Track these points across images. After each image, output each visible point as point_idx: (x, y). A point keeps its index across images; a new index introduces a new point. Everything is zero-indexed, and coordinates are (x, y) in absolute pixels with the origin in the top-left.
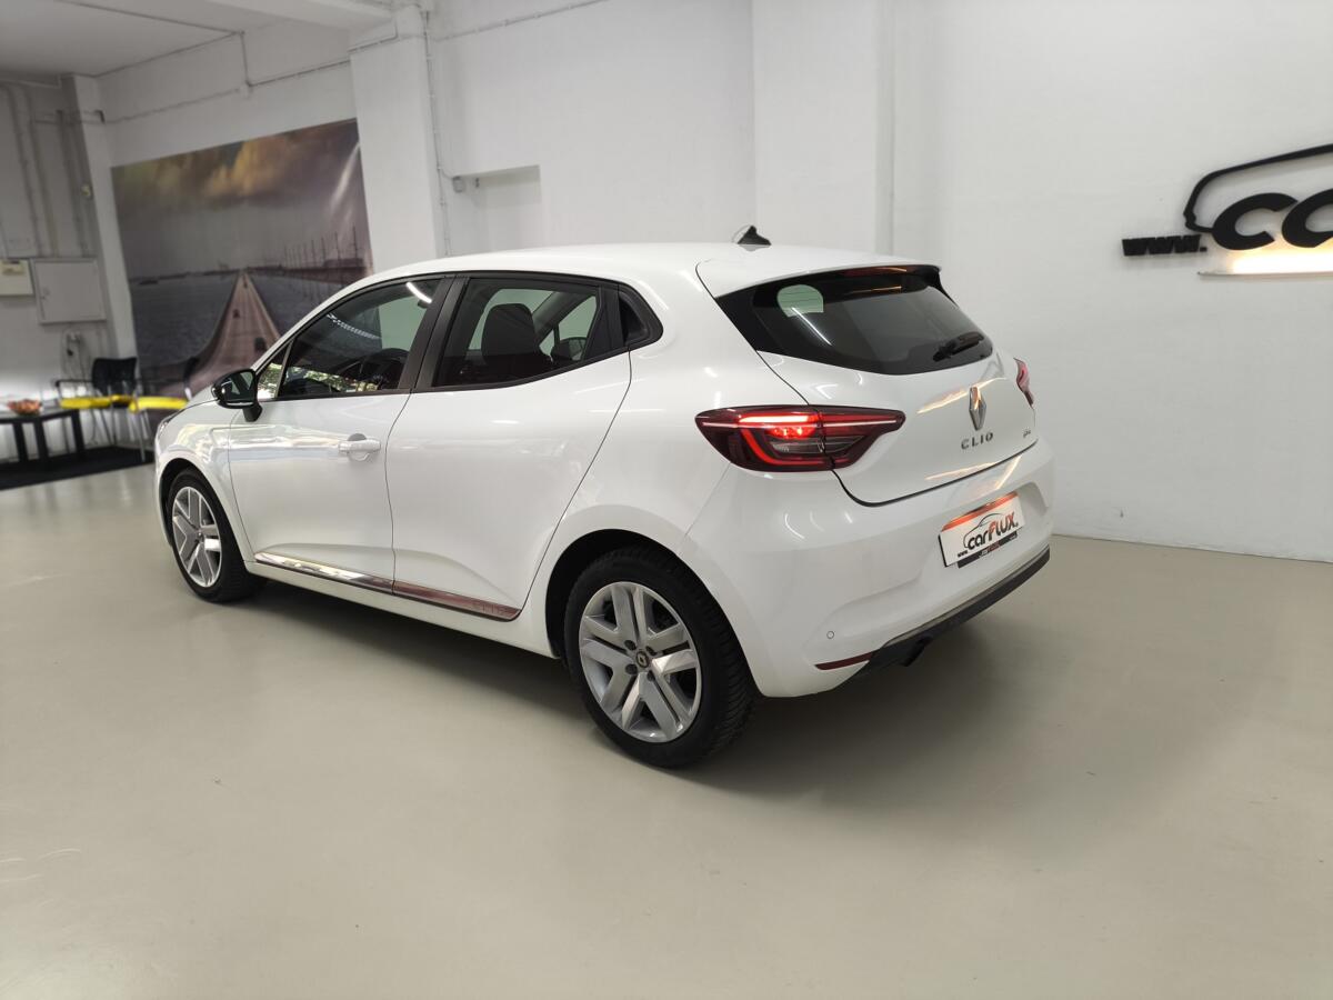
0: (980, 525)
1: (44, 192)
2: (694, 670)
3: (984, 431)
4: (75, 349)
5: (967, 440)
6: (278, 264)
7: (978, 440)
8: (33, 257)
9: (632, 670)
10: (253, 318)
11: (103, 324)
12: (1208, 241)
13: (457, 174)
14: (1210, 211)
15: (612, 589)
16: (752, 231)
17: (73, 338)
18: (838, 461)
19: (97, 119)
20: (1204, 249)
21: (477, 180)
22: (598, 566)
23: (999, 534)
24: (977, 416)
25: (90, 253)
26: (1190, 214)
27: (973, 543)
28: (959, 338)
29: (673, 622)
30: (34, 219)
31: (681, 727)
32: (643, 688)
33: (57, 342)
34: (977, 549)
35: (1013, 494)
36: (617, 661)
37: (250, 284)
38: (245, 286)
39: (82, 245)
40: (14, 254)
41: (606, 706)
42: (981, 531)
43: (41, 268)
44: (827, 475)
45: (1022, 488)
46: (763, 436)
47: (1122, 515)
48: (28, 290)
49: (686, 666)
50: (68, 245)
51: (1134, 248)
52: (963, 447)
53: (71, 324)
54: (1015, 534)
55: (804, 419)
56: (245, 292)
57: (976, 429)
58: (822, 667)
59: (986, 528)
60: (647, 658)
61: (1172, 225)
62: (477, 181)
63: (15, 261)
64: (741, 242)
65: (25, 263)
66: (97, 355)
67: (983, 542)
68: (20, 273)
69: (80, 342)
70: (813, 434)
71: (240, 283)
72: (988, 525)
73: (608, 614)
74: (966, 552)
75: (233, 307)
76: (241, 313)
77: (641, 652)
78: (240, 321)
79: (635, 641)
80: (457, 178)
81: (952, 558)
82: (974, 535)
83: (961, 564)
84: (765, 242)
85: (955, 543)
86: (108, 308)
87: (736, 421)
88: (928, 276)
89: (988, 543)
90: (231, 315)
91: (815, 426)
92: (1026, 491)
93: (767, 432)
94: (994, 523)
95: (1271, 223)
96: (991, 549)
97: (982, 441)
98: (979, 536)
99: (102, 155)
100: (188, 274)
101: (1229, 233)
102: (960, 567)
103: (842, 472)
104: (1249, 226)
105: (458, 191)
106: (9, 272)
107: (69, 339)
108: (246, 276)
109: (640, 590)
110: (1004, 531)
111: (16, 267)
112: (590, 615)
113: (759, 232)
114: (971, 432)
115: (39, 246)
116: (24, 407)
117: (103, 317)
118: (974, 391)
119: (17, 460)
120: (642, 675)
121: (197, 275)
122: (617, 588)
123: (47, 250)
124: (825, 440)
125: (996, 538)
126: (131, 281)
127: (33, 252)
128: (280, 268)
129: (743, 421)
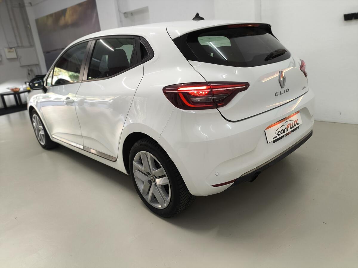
0: (283, 126)
1: (17, 27)
2: (168, 185)
3: (285, 88)
4: (30, 73)
5: (278, 93)
7: (282, 92)
8: (16, 47)
9: (150, 182)
11: (37, 65)
13: (125, 11)
15: (140, 153)
16: (197, 15)
17: (30, 70)
18: (219, 105)
19: (30, 5)
22: (136, 145)
23: (291, 128)
24: (282, 82)
25: (32, 45)
27: (279, 133)
28: (275, 51)
29: (160, 167)
30: (15, 36)
31: (166, 205)
32: (154, 189)
33: (25, 71)
34: (281, 135)
35: (298, 112)
36: (145, 178)
39: (30, 43)
40: (11, 46)
41: (143, 194)
42: (283, 128)
43: (19, 50)
44: (215, 110)
45: (302, 109)
46: (187, 95)
47: (341, 114)
48: (15, 57)
49: (165, 183)
50: (26, 43)
51: (348, 17)
52: (276, 95)
53: (28, 66)
54: (298, 127)
55: (205, 87)
57: (282, 88)
58: (214, 186)
59: (286, 126)
60: (154, 178)
62: (132, 14)
63: (11, 48)
64: (194, 19)
65: (14, 49)
66: (37, 74)
67: (284, 132)
68: (13, 52)
69: (31, 71)
70: (208, 94)
72: (287, 125)
73: (140, 162)
74: (277, 137)
77: (152, 176)
79: (150, 173)
80: (125, 13)
81: (270, 139)
82: (280, 130)
83: (274, 142)
84: (202, 19)
85: (272, 133)
86: (38, 60)
87: (177, 90)
88: (266, 29)
89: (286, 132)
91: (209, 90)
92: (303, 111)
93: (188, 93)
94: (289, 124)
96: (287, 134)
97: (284, 93)
98: (283, 130)
99: (32, 16)
102: (274, 143)
103: (221, 109)
105: (126, 17)
106: (9, 52)
107: (28, 70)
109: (149, 154)
110: (293, 127)
111: (11, 50)
112: (136, 162)
113: (200, 15)
114: (279, 89)
115: (18, 43)
116: (15, 90)
117: (37, 63)
118: (281, 72)
119: (16, 105)
120: (153, 184)
121: (60, 49)
122: (142, 153)
123: (20, 45)
124: (213, 96)
125: (290, 130)
126: (44, 52)
127: (16, 45)
129: (179, 89)
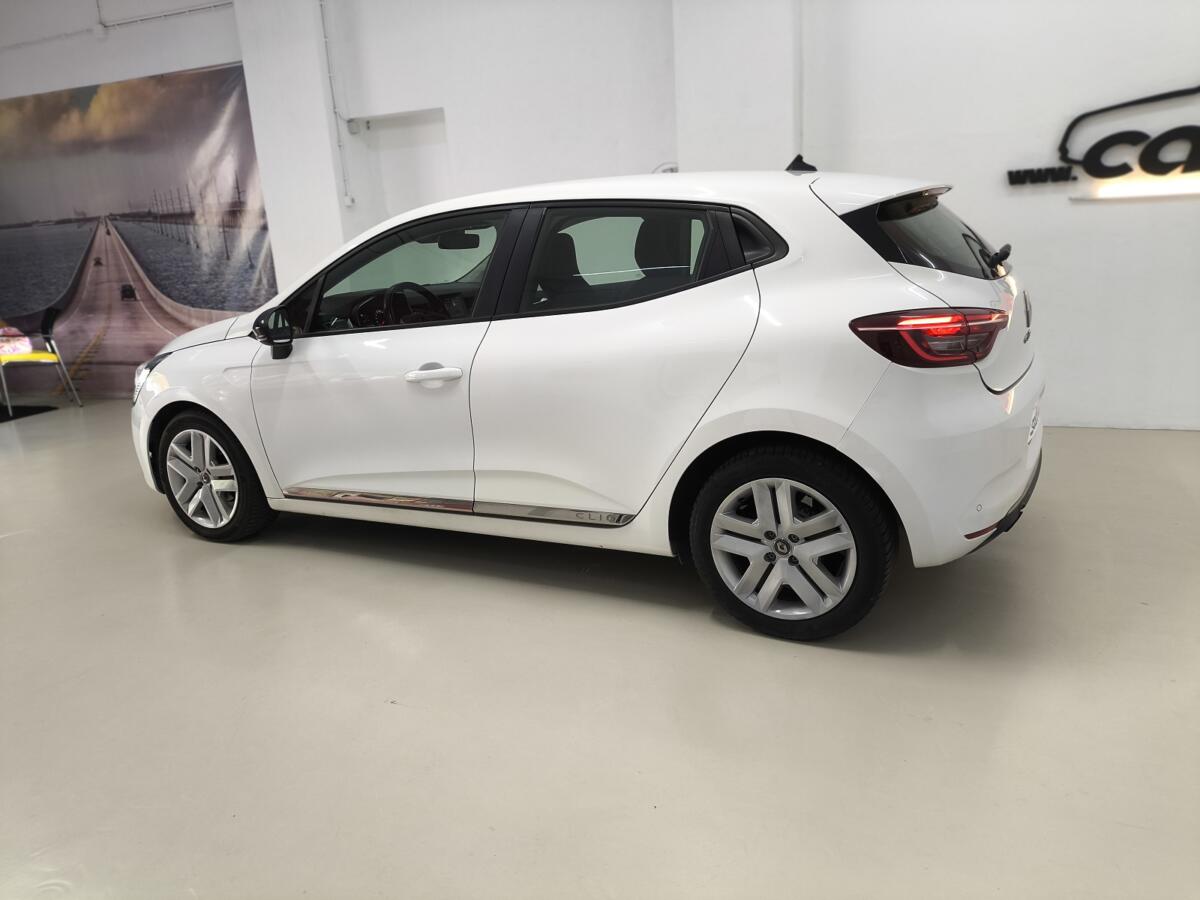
2: (848, 550)
6: (147, 210)
9: (770, 558)
10: (118, 266)
12: (1078, 171)
13: (352, 117)
14: (1080, 147)
16: (799, 159)
18: (978, 354)
20: (1075, 179)
21: (368, 122)
26: (1063, 149)
29: (825, 510)
31: (830, 603)
36: (755, 551)
37: (113, 230)
38: (108, 233)
41: (741, 593)
44: (971, 369)
49: (837, 548)
51: (1017, 178)
56: (107, 241)
57: (1028, 326)
60: (788, 545)
61: (1048, 159)
62: (368, 124)
64: (788, 169)
71: (102, 231)
75: (94, 255)
76: (104, 261)
77: (781, 541)
78: (103, 268)
79: (775, 531)
80: (350, 121)
84: (812, 169)
87: (896, 326)
90: (91, 263)
95: (1129, 155)
100: (37, 222)
101: (1096, 165)
103: (980, 365)
104: (1112, 159)
105: (353, 133)
108: (109, 222)
112: (724, 512)
113: (805, 160)
118: (1025, 294)
120: (782, 561)
121: (47, 223)
122: (758, 484)
128: (149, 214)
129: (901, 324)
